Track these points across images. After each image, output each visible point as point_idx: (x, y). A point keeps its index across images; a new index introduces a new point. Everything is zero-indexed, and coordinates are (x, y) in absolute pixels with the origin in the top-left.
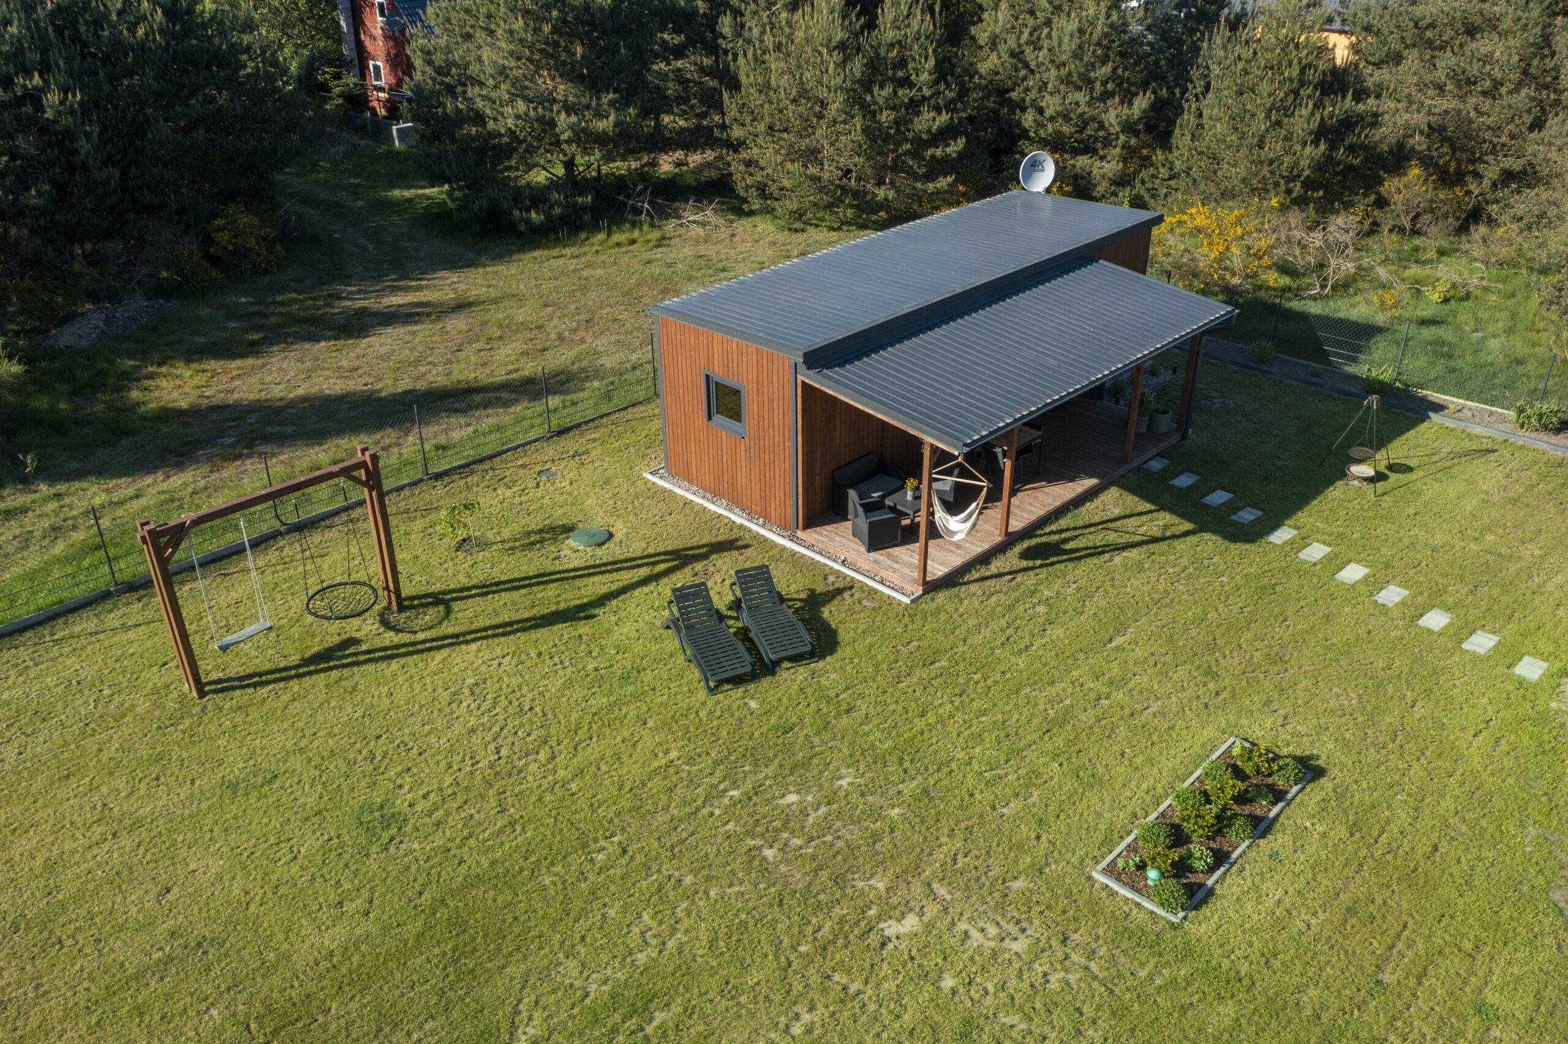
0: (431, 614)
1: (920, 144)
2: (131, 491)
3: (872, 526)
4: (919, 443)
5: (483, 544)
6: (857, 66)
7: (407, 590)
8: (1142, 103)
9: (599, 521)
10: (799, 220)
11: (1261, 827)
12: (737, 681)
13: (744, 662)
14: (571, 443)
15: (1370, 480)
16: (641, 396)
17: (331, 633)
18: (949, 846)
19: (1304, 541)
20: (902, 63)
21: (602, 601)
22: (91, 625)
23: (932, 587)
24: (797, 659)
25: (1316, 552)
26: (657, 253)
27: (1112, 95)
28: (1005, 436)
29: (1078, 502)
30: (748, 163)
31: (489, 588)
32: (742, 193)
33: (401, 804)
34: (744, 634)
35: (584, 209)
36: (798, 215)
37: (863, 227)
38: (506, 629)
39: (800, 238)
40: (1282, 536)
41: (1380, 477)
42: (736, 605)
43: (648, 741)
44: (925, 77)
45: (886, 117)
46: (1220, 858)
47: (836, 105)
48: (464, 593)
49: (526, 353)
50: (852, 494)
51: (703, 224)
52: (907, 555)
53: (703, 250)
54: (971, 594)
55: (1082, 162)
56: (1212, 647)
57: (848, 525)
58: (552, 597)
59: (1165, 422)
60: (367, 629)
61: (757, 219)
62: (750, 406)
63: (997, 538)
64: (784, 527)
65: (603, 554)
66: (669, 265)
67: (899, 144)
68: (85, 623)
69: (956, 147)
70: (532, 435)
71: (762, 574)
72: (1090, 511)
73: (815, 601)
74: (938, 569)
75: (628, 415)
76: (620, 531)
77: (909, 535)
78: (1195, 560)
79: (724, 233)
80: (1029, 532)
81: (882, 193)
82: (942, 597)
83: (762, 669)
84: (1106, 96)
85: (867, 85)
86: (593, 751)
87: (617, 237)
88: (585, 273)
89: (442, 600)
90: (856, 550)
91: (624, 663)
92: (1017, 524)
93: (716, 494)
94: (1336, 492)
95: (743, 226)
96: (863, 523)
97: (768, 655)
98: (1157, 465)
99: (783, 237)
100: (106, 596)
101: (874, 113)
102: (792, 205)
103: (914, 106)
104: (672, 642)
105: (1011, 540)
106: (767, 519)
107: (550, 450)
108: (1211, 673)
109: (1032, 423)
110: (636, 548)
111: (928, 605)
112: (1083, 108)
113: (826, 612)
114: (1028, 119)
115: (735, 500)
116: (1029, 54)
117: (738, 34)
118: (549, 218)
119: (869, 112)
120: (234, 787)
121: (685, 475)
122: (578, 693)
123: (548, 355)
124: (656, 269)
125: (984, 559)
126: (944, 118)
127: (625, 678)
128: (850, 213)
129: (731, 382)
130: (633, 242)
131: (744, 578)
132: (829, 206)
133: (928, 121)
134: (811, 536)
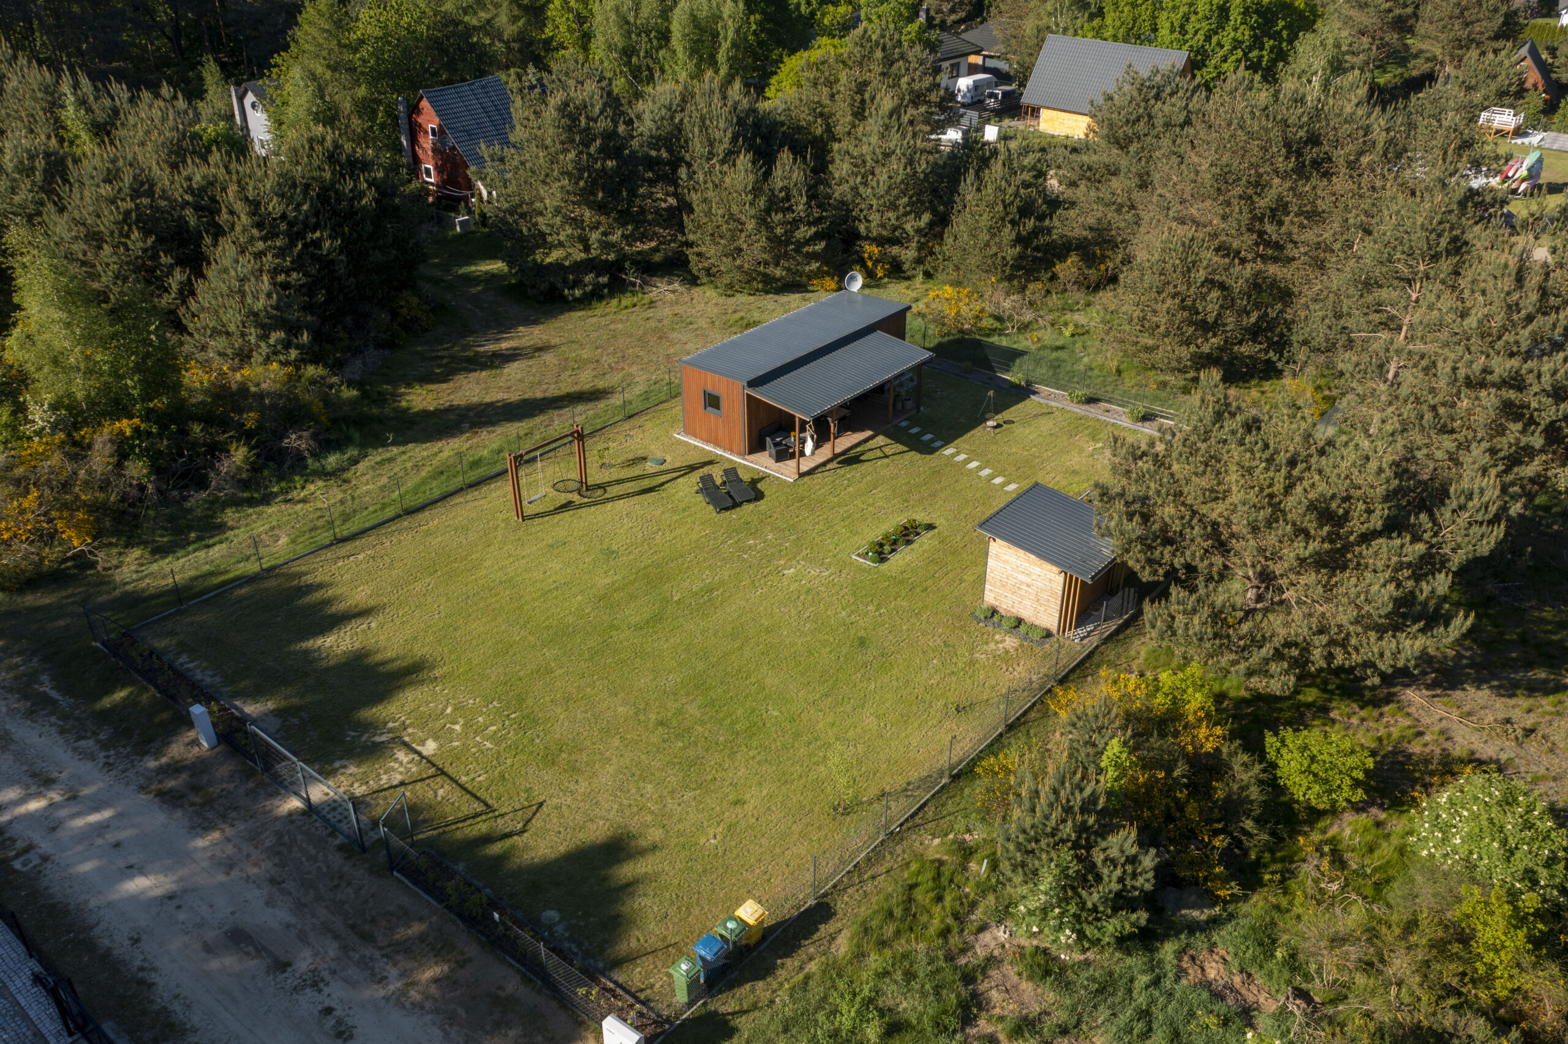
0: (600, 492)
1: (800, 245)
2: (436, 449)
3: (778, 452)
4: (793, 417)
5: (612, 466)
6: (762, 203)
7: (591, 481)
8: (926, 218)
9: (659, 455)
10: (730, 290)
11: (909, 542)
12: (727, 509)
13: (730, 502)
14: (635, 421)
15: (995, 427)
16: (663, 398)
17: (563, 498)
18: (805, 552)
19: (958, 453)
20: (788, 198)
21: (663, 484)
22: (461, 500)
23: (802, 475)
24: (749, 501)
25: (962, 457)
26: (650, 313)
27: (910, 213)
28: (830, 412)
29: (866, 441)
30: (699, 255)
31: (619, 482)
32: (695, 271)
33: (614, 548)
34: (728, 493)
35: (604, 286)
36: (730, 286)
37: (767, 292)
38: (628, 495)
39: (732, 300)
40: (949, 451)
41: (998, 426)
42: (724, 483)
43: (697, 528)
44: (801, 207)
45: (779, 231)
46: (893, 551)
47: (751, 225)
48: (610, 484)
49: (595, 377)
50: (768, 439)
51: (673, 292)
52: (792, 463)
53: (678, 309)
54: (818, 477)
55: (895, 250)
56: (909, 492)
57: (767, 453)
58: (646, 483)
59: (909, 404)
60: (576, 497)
61: (706, 288)
62: (724, 403)
63: (830, 456)
64: (741, 454)
65: (663, 467)
66: (660, 321)
67: (787, 246)
68: (458, 499)
69: (820, 246)
70: (617, 419)
71: (734, 470)
72: (871, 444)
73: (754, 482)
74: (804, 468)
75: (660, 407)
76: (669, 459)
77: (792, 456)
78: (911, 462)
79: (686, 298)
80: (844, 453)
81: (778, 272)
82: (806, 479)
83: (736, 505)
84: (906, 214)
85: (768, 211)
86: (678, 532)
87: (625, 302)
88: (612, 327)
89: (601, 487)
90: (771, 462)
91: (682, 505)
92: (838, 450)
93: (708, 441)
94: (977, 432)
95: (696, 291)
96: (773, 451)
97: (738, 500)
98: (904, 424)
99: (722, 300)
100: (461, 489)
101: (772, 228)
102: (726, 280)
103: (796, 223)
104: (700, 498)
105: (836, 456)
106: (731, 451)
107: (627, 425)
108: (906, 501)
109: (844, 406)
110: (678, 465)
111: (800, 482)
112: (893, 221)
113: (759, 486)
114: (862, 228)
115: (717, 444)
116: (861, 189)
117: (690, 178)
118: (585, 293)
119: (770, 228)
120: (552, 546)
121: (695, 435)
122: (667, 515)
123: (608, 376)
124: (652, 324)
125: (824, 464)
126: (814, 229)
127: (684, 510)
128: (760, 286)
129: (715, 393)
130: (635, 305)
131: (726, 472)
132: (748, 282)
133: (804, 232)
134: (753, 457)
